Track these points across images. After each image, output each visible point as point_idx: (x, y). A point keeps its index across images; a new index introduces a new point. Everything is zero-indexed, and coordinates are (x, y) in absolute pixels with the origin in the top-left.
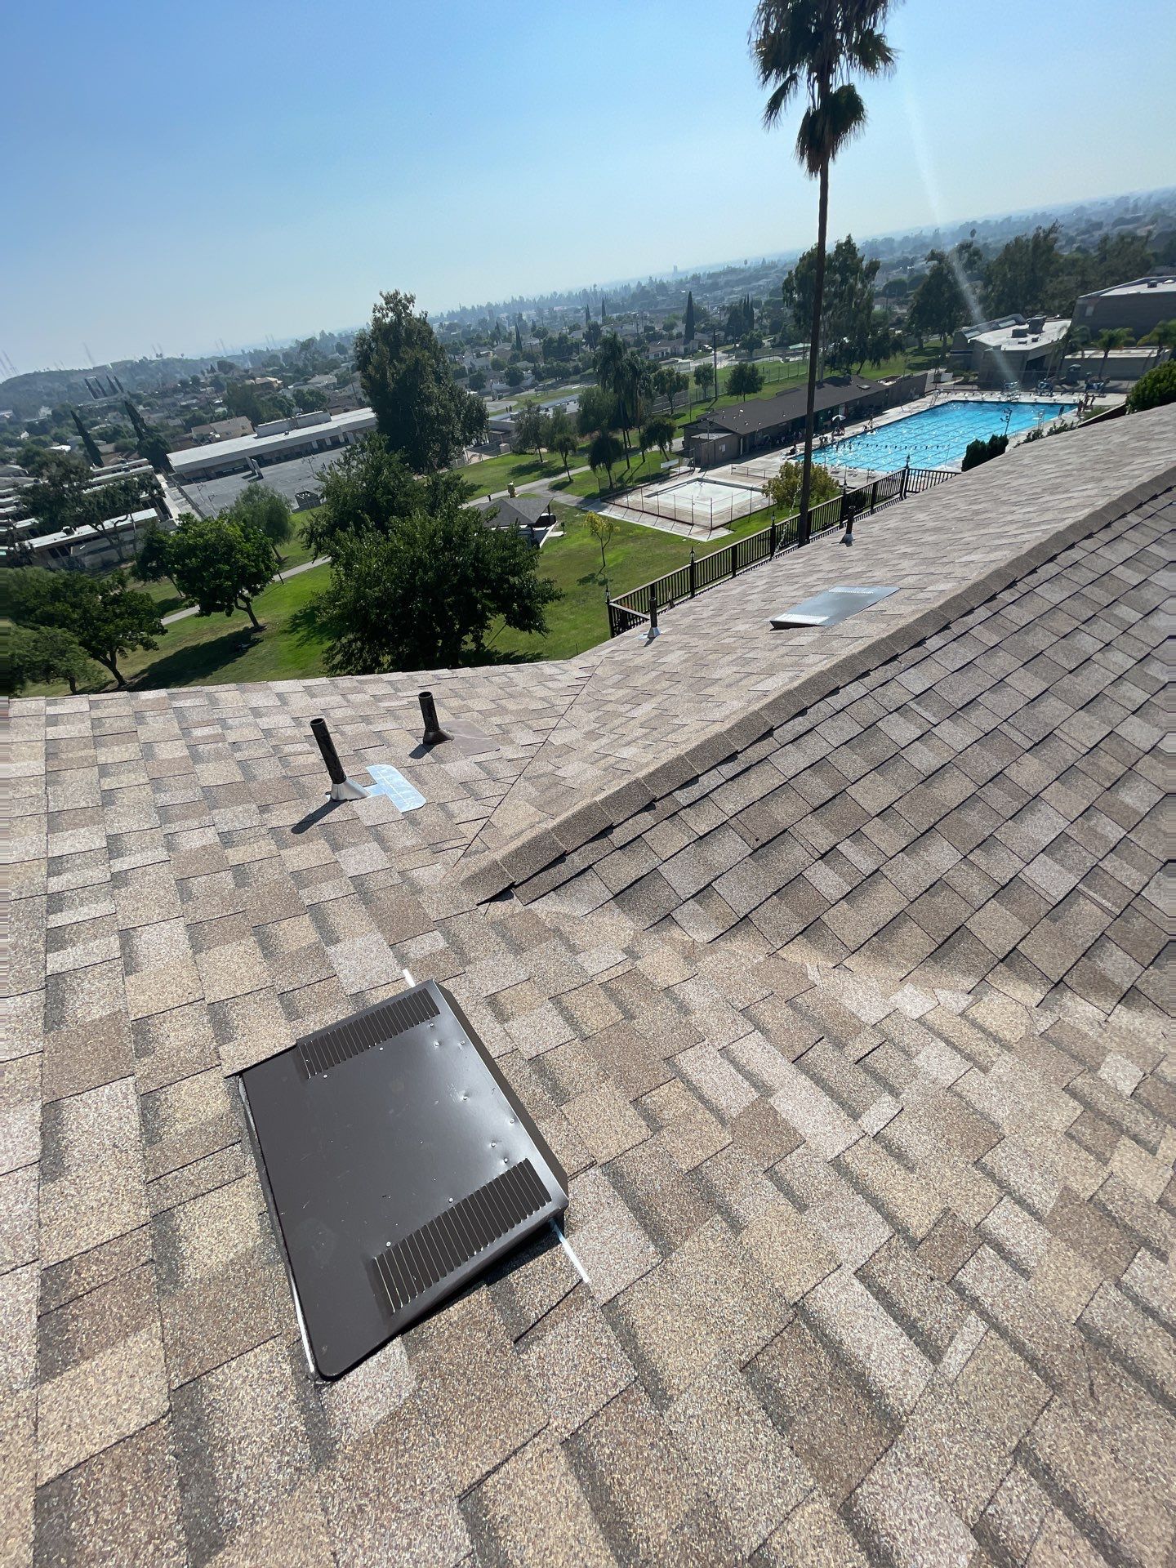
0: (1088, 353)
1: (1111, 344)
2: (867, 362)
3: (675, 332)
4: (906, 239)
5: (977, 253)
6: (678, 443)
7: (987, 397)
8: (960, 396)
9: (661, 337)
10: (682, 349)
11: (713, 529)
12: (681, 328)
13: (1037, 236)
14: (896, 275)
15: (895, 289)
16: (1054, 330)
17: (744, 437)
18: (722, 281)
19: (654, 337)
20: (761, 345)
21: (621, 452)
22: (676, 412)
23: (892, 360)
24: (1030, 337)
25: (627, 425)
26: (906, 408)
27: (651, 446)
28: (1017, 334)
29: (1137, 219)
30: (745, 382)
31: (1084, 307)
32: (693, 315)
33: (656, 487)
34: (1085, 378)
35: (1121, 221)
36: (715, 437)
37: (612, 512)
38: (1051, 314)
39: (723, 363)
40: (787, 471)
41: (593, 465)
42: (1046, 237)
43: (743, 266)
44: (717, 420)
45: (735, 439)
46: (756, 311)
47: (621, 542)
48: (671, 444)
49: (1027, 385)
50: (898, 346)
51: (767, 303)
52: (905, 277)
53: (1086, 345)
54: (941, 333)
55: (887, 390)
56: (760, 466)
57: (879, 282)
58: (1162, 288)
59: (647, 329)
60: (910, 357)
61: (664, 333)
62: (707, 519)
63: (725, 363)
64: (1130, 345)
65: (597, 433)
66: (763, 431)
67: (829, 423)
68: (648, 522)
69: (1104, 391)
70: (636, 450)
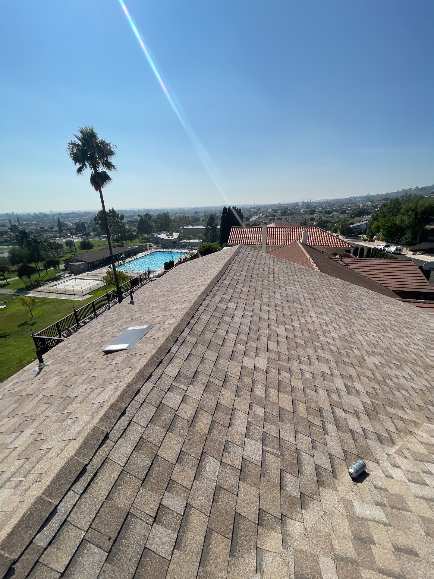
0: (185, 241)
1: (189, 239)
2: (128, 241)
3: (54, 230)
4: (130, 211)
5: (150, 216)
6: (62, 266)
7: (165, 250)
8: (158, 250)
9: (48, 231)
10: (58, 235)
11: (83, 295)
12: (56, 228)
13: (164, 214)
14: (130, 219)
15: (130, 222)
16: (175, 235)
17: (90, 263)
18: (71, 216)
19: (46, 231)
20: (90, 235)
21: (34, 271)
22: (59, 256)
23: (135, 240)
24: (170, 236)
25: (37, 261)
26: (143, 253)
27: (49, 268)
28: (167, 235)
29: (185, 213)
30: (86, 246)
31: (181, 230)
32: (61, 225)
33: (55, 283)
34: (187, 246)
35: (181, 213)
36: (78, 264)
37: (32, 294)
38: (174, 231)
39: (76, 240)
40: (109, 273)
41: (20, 276)
42: (166, 214)
43: (78, 212)
44: (77, 258)
45: (87, 264)
46: (86, 225)
47: (41, 306)
48: (59, 267)
49: (174, 247)
50: (136, 237)
51: (89, 223)
52: (133, 220)
53: (184, 239)
54: (147, 234)
55: (136, 248)
56: (98, 272)
57: (125, 220)
58: (195, 227)
59: (41, 228)
60: (140, 240)
61: (49, 230)
62: (80, 292)
63: (78, 240)
64: (194, 239)
65: (20, 265)
66: (97, 261)
67: (120, 258)
68: (53, 296)
69: (192, 249)
70: (42, 270)
